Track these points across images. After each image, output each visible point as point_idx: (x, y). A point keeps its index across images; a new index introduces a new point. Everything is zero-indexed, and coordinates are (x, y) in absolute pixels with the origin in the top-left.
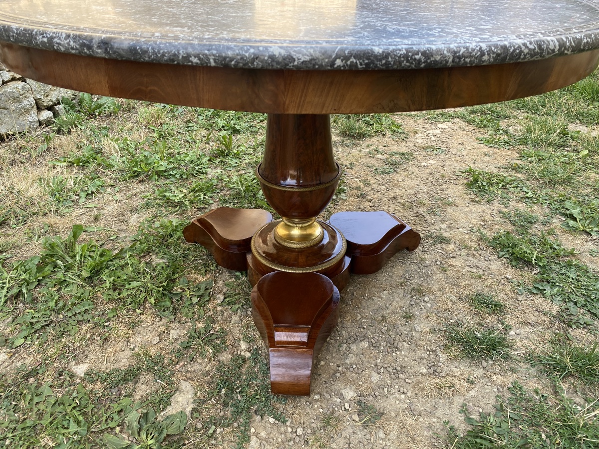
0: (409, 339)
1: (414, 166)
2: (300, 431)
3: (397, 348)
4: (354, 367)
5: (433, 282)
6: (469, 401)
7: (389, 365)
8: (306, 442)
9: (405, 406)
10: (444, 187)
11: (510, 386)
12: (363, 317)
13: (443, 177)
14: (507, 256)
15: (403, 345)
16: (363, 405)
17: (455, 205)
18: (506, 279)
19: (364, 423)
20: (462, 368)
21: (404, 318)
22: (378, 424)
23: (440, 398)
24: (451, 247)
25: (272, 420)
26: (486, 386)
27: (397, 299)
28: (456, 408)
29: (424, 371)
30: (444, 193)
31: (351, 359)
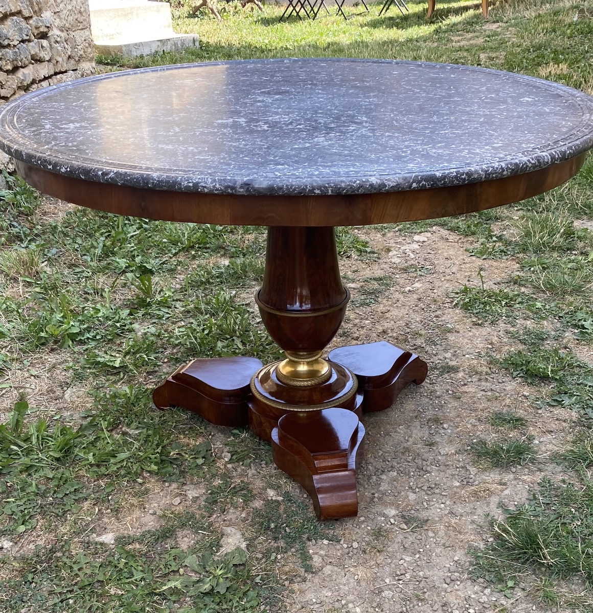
0: (437, 463)
1: (397, 293)
2: (355, 545)
4: (389, 492)
5: (448, 410)
6: (504, 499)
9: (447, 512)
10: (439, 313)
11: (539, 481)
13: (435, 301)
14: (522, 375)
16: (407, 517)
17: (456, 331)
18: (523, 397)
19: (413, 529)
20: (493, 476)
21: (427, 445)
22: (426, 528)
23: (478, 501)
24: (461, 375)
25: (326, 542)
26: (518, 486)
27: (415, 431)
28: (493, 506)
29: (458, 484)
30: (440, 319)
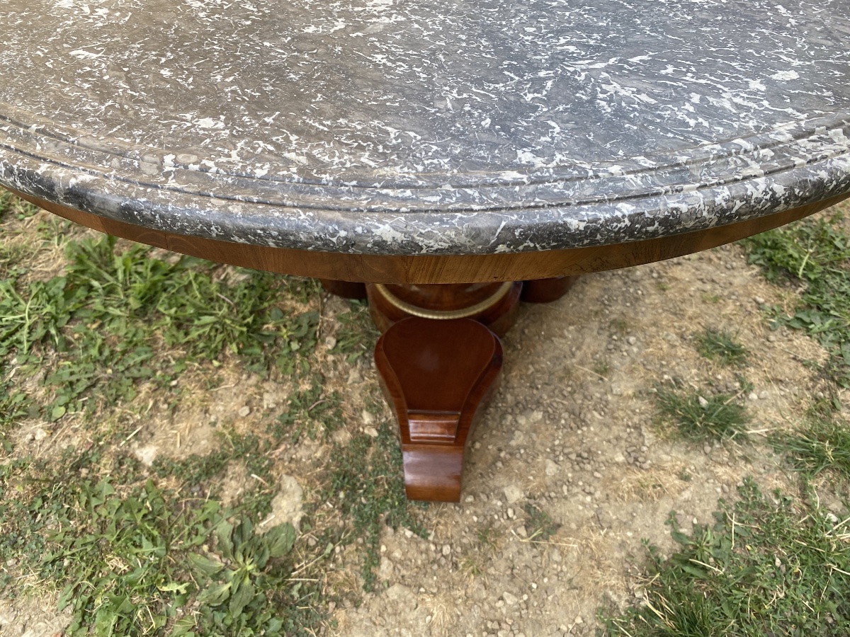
0: (602, 406)
2: (447, 550)
3: (584, 421)
4: (522, 451)
5: (643, 309)
6: (680, 507)
7: (571, 450)
8: (455, 566)
9: (592, 513)
11: (741, 484)
12: (537, 371)
14: (761, 262)
15: (593, 416)
16: (532, 511)
18: (754, 304)
19: (534, 539)
20: (674, 456)
21: (597, 371)
22: (552, 542)
23: (640, 502)
25: (409, 534)
26: (706, 485)
27: (588, 340)
28: (661, 517)
29: (620, 458)
31: (519, 439)
